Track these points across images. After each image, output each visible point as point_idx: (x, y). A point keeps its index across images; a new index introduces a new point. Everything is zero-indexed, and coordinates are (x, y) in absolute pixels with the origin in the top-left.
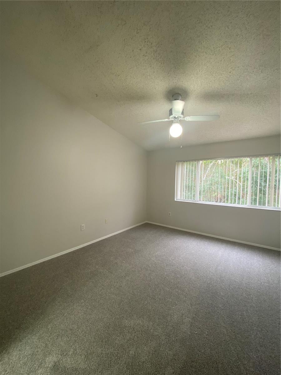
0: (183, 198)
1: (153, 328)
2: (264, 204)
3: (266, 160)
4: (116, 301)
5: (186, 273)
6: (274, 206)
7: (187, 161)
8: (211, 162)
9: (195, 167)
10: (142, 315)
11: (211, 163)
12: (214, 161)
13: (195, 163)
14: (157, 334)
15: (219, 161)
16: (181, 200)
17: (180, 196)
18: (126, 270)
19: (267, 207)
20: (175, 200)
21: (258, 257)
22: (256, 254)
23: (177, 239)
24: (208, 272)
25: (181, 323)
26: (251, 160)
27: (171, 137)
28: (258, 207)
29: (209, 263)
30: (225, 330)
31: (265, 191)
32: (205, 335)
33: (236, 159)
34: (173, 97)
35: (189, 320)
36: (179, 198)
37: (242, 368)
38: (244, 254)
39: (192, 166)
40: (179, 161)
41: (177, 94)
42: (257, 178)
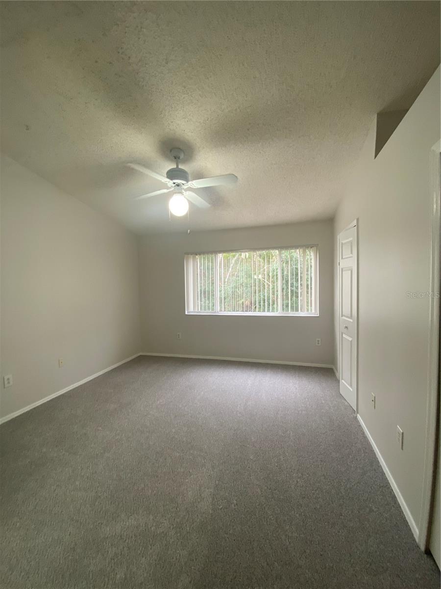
0: (197, 309)
1: (154, 524)
2: (297, 310)
3: (297, 253)
4: (85, 501)
5: (204, 421)
6: (308, 310)
7: (200, 254)
8: (234, 256)
9: (212, 262)
10: (135, 509)
11: (234, 258)
12: (237, 254)
13: (210, 256)
14: (161, 531)
15: (243, 255)
16: (195, 312)
17: (193, 306)
18: (105, 441)
19: (300, 314)
20: (186, 313)
21: (294, 379)
22: (292, 376)
23: (191, 373)
24: (235, 413)
25: (199, 500)
26: (280, 254)
27: (172, 215)
28: (291, 313)
29: (236, 400)
30: (259, 490)
31: (297, 293)
32: (233, 505)
33: (264, 252)
34: (171, 151)
35: (211, 492)
36: (192, 310)
37: (283, 537)
38: (278, 378)
39: (209, 261)
40: (188, 254)
41: (177, 148)
42: (287, 276)
